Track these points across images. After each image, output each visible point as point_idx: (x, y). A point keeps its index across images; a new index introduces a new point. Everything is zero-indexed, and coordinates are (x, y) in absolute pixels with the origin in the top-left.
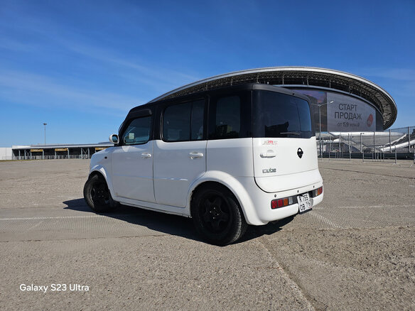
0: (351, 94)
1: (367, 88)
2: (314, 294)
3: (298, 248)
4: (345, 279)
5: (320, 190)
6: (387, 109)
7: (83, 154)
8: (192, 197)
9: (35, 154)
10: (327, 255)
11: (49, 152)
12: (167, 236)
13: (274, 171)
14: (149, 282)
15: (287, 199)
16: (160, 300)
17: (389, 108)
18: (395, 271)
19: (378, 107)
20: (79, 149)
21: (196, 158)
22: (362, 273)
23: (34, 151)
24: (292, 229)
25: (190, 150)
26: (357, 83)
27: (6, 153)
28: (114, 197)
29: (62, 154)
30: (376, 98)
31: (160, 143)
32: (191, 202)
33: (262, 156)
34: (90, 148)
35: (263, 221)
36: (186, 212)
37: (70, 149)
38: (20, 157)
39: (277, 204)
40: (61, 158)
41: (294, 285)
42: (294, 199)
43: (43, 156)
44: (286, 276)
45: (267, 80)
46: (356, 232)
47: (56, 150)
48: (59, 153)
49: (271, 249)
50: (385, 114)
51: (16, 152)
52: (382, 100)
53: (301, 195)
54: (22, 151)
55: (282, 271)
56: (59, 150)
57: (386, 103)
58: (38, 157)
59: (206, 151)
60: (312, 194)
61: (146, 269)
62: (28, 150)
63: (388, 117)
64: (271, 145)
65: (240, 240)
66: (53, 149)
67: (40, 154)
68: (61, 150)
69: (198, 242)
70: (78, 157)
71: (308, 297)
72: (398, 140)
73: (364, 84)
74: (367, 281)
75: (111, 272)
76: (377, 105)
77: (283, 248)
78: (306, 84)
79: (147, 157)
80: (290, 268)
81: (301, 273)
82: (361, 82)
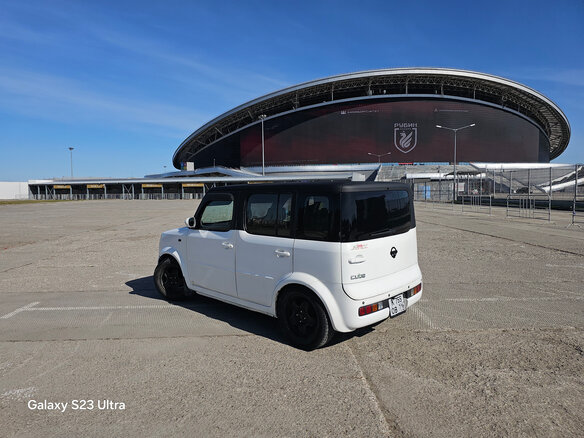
0: (505, 108)
1: (529, 100)
2: (388, 406)
3: (386, 354)
4: (422, 391)
5: (417, 289)
6: (556, 129)
7: (126, 192)
8: (278, 297)
9: (60, 191)
10: (414, 363)
11: (79, 190)
12: (251, 336)
13: (363, 276)
14: (239, 390)
15: (377, 305)
16: (250, 408)
17: (559, 129)
18: (474, 384)
19: (544, 127)
20: (120, 185)
21: (282, 256)
22: (440, 385)
23: (59, 187)
24: (385, 329)
25: (276, 247)
26: (513, 91)
27: (20, 190)
28: (189, 285)
29: (97, 192)
30: (541, 113)
31: (243, 234)
32: (277, 302)
33: (350, 263)
34: (135, 185)
35: (350, 328)
36: (272, 311)
37: (107, 185)
38: (39, 196)
39: (365, 311)
40: (95, 198)
41: (372, 396)
42: (385, 304)
43: (71, 195)
44: (367, 387)
45: (383, 87)
46: (453, 335)
47: (88, 187)
48: (93, 191)
49: (359, 355)
50: (552, 137)
51: (33, 188)
52: (549, 117)
53: (393, 298)
54: (42, 187)
55: (365, 381)
56: (92, 186)
57: (555, 120)
58: (64, 196)
59: (292, 250)
60: (407, 294)
61: (234, 376)
62: (50, 187)
63: (558, 141)
64: (360, 249)
65: (328, 345)
66: (85, 186)
67: (66, 191)
68: (95, 186)
69: (284, 345)
70: (118, 197)
71: (383, 408)
72: (569, 176)
73: (524, 93)
74: (442, 394)
75: (200, 378)
76: (541, 124)
77: (371, 354)
78: (439, 93)
79: (228, 248)
80: (373, 379)
81: (383, 384)
82: (520, 91)
